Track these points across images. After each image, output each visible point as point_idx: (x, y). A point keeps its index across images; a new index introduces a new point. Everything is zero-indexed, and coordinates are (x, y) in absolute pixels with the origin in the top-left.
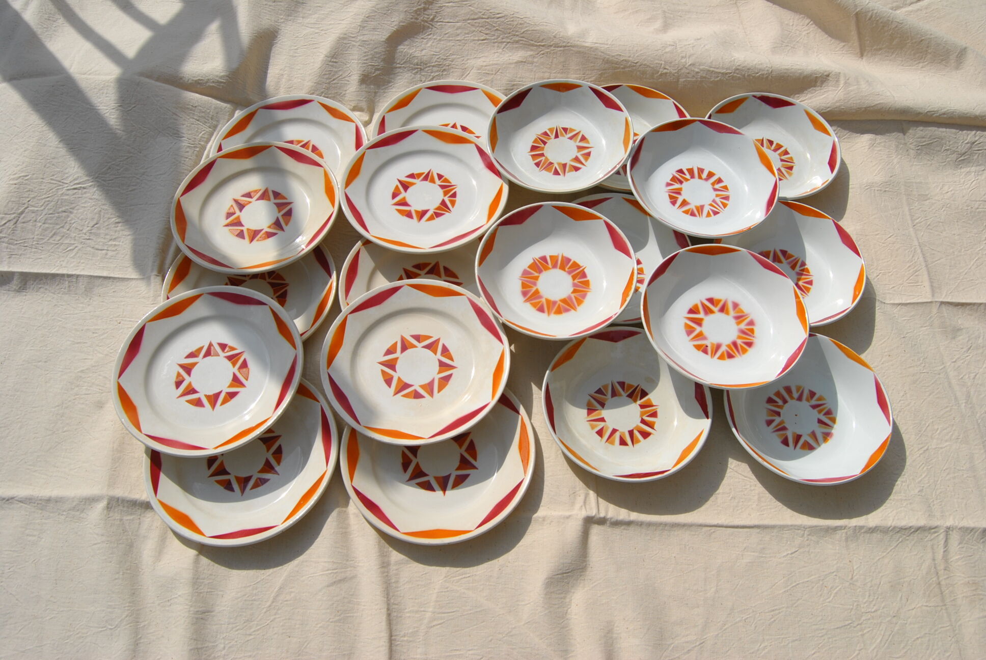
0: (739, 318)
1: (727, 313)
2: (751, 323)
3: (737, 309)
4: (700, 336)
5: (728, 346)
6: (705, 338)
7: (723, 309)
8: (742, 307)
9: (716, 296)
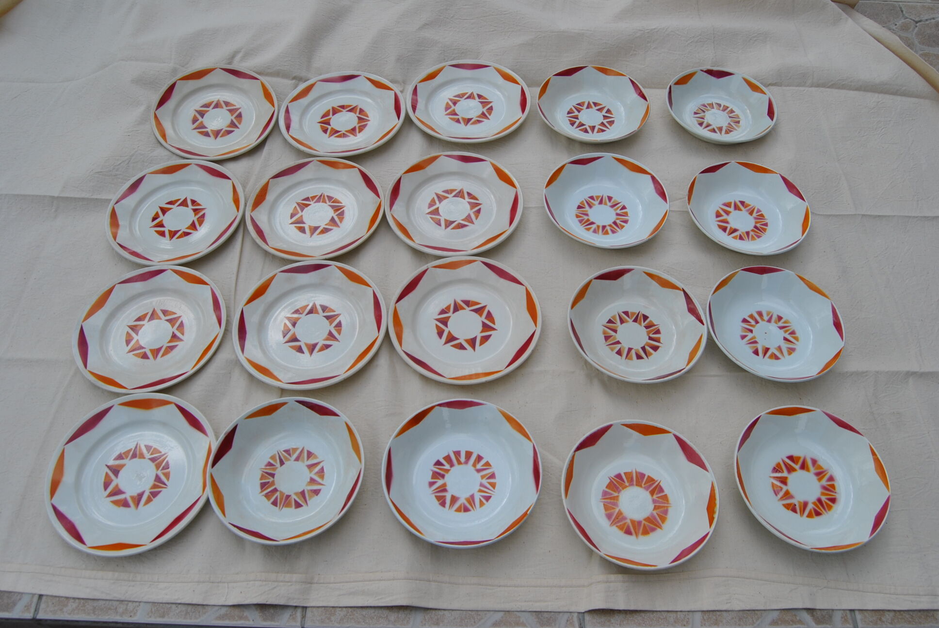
0: (820, 474)
1: (808, 470)
2: (831, 479)
3: (816, 465)
4: (787, 495)
5: (814, 503)
6: (792, 497)
7: (804, 467)
8: (820, 463)
9: (795, 454)
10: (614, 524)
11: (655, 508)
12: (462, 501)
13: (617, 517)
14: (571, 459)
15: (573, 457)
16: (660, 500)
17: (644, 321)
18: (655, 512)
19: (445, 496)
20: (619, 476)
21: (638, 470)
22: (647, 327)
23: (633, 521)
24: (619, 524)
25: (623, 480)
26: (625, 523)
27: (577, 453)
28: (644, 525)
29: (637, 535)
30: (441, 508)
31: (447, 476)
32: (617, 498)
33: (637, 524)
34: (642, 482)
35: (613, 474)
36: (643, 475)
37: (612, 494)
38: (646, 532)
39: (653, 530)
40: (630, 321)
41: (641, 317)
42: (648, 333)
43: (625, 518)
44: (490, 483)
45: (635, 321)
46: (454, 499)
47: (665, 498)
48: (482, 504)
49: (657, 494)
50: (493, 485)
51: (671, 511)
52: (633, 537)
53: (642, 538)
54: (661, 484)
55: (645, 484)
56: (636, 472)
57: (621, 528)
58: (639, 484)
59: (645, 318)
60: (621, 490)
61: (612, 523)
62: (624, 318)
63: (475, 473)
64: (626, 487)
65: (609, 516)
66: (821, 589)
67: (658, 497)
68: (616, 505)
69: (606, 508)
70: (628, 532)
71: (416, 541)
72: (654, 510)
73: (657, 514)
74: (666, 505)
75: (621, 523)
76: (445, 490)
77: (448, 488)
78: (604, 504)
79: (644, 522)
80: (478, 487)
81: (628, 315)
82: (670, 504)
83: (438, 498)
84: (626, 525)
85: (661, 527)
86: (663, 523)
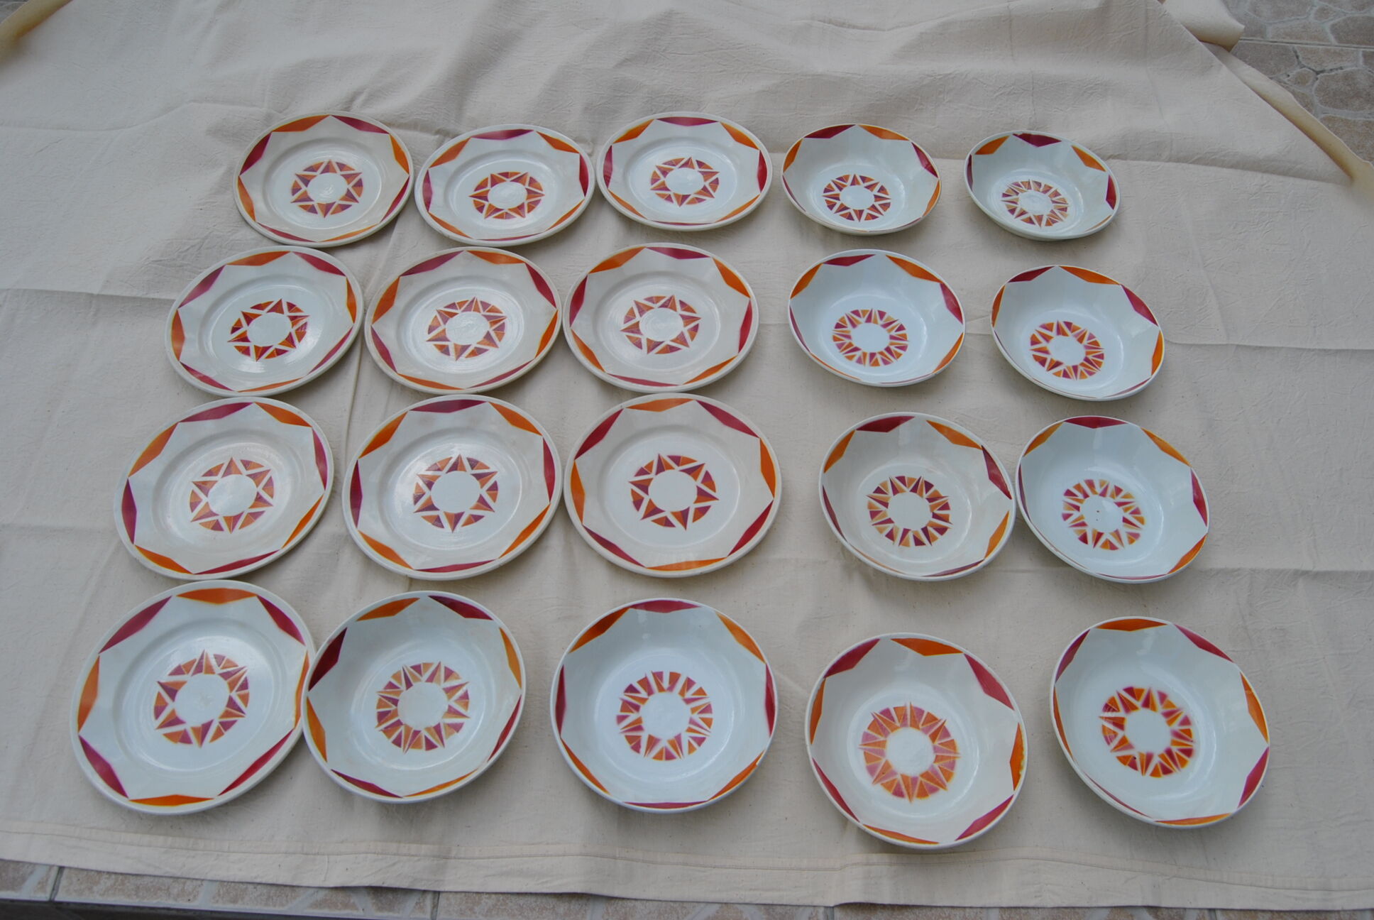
0: (1170, 715)
1: (1154, 709)
2: (1186, 721)
3: (1165, 703)
4: (1124, 743)
5: (1161, 756)
6: (1130, 747)
7: (1148, 703)
8: (1172, 698)
9: (1137, 685)
10: (878, 782)
11: (937, 759)
12: (663, 744)
13: (883, 772)
14: (819, 687)
15: (822, 685)
16: (945, 748)
17: (927, 492)
18: (936, 766)
19: (639, 737)
20: (886, 712)
21: (914, 705)
22: (930, 500)
23: (905, 778)
25: (892, 719)
26: (894, 780)
27: (827, 678)
28: (921, 782)
29: (910, 797)
30: (634, 753)
31: (643, 708)
32: (883, 744)
33: (910, 782)
34: (919, 721)
35: (878, 710)
36: (921, 712)
37: (876, 738)
38: (923, 793)
39: (934, 790)
40: (907, 490)
41: (922, 485)
42: (932, 508)
43: (894, 773)
44: (704, 720)
45: (914, 490)
46: (652, 741)
47: (952, 744)
48: (691, 749)
49: (940, 739)
50: (708, 722)
51: (959, 764)
52: (905, 801)
53: (918, 802)
54: (946, 725)
55: (923, 725)
56: (911, 707)
57: (888, 787)
58: (915, 725)
59: (929, 486)
60: (889, 733)
61: (875, 780)
62: (899, 486)
63: (683, 704)
64: (896, 728)
65: (871, 770)
66: (1169, 879)
67: (940, 744)
68: (882, 754)
69: (868, 758)
70: (898, 793)
71: (598, 800)
72: (935, 762)
73: (939, 767)
74: (952, 755)
75: (886, 781)
76: (640, 728)
77: (644, 725)
78: (865, 753)
79: (920, 779)
80: (686, 725)
81: (904, 483)
82: (958, 754)
83: (630, 739)
84: (896, 782)
85: (945, 786)
86: (948, 780)
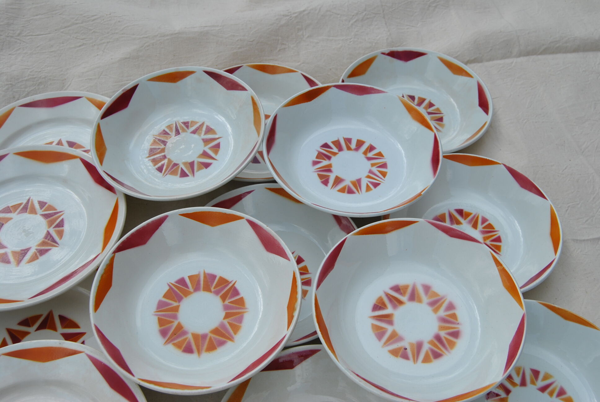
11: (227, 316)
13: (174, 333)
14: (108, 262)
15: (112, 260)
16: (234, 306)
18: (226, 322)
20: (182, 281)
21: (208, 271)
23: (195, 336)
24: (175, 342)
25: (186, 286)
26: (185, 339)
27: (117, 254)
28: (210, 338)
29: (199, 352)
32: (176, 309)
33: (199, 338)
34: (212, 285)
35: (173, 280)
36: (213, 277)
37: (170, 305)
38: (212, 347)
39: (222, 343)
43: (185, 333)
47: (241, 302)
49: (231, 297)
51: (247, 318)
52: (194, 356)
53: (205, 355)
54: (236, 285)
55: (214, 288)
56: (205, 274)
57: (178, 346)
58: (207, 289)
60: (182, 299)
61: (166, 342)
64: (190, 294)
65: (163, 333)
67: (229, 302)
68: (175, 317)
69: (161, 322)
70: (188, 350)
72: (225, 318)
73: (228, 323)
74: (240, 311)
75: (180, 340)
79: (210, 335)
82: (246, 308)
84: (187, 340)
85: (233, 338)
86: (235, 333)
